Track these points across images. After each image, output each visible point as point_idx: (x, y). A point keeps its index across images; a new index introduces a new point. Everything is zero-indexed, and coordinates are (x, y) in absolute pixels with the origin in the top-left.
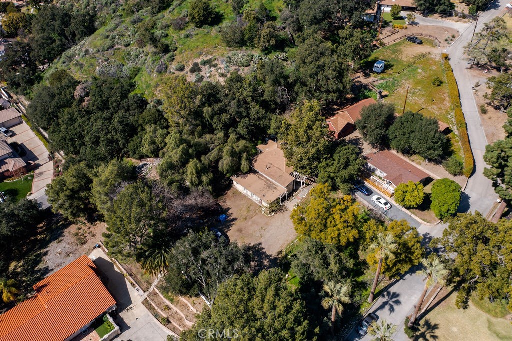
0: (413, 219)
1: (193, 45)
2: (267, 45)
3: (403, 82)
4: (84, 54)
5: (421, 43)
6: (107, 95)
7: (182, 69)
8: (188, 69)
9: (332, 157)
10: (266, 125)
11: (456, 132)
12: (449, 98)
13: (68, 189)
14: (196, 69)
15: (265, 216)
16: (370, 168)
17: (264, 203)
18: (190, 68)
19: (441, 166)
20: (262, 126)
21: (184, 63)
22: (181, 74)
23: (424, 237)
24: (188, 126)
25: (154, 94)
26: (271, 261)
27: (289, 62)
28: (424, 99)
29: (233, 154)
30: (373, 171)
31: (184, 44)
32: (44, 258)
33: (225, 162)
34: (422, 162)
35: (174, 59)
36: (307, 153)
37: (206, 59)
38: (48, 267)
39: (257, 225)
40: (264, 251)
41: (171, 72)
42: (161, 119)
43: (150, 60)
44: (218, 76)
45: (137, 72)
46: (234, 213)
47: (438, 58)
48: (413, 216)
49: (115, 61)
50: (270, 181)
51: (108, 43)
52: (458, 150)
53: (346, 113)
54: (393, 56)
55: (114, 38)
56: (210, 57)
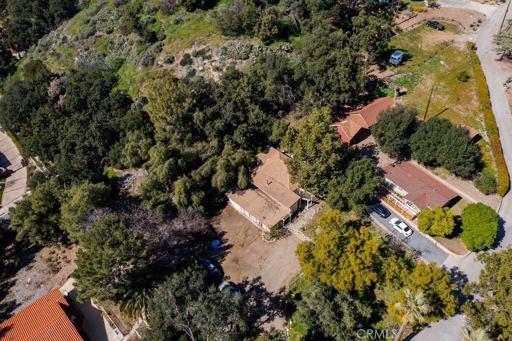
0: (438, 248)
1: (184, 32)
2: (268, 33)
3: (424, 76)
4: (61, 41)
5: (443, 29)
6: (84, 92)
7: (171, 61)
8: (177, 61)
9: (344, 173)
10: (267, 130)
11: (486, 138)
12: (477, 96)
13: (33, 214)
14: (187, 61)
15: (264, 242)
16: (387, 183)
17: (264, 226)
18: (180, 60)
19: (471, 182)
20: (262, 132)
21: (174, 54)
22: (170, 66)
23: (452, 272)
24: (176, 133)
25: (139, 91)
26: (271, 300)
27: (294, 54)
28: (447, 97)
29: (228, 167)
30: (391, 187)
31: (174, 31)
32: (11, 288)
33: (219, 178)
34: (447, 176)
35: (162, 49)
36: (315, 170)
37: (198, 49)
38: (15, 300)
39: (256, 253)
40: (264, 287)
41: (158, 65)
42: (146, 123)
43: (134, 50)
44: (212, 69)
45: (120, 63)
46: (230, 238)
47: (463, 47)
48: (439, 245)
49: (97, 50)
50: (271, 199)
51: (88, 29)
52: (489, 162)
53: (360, 115)
54: (412, 45)
55: (95, 24)
56: (202, 47)
